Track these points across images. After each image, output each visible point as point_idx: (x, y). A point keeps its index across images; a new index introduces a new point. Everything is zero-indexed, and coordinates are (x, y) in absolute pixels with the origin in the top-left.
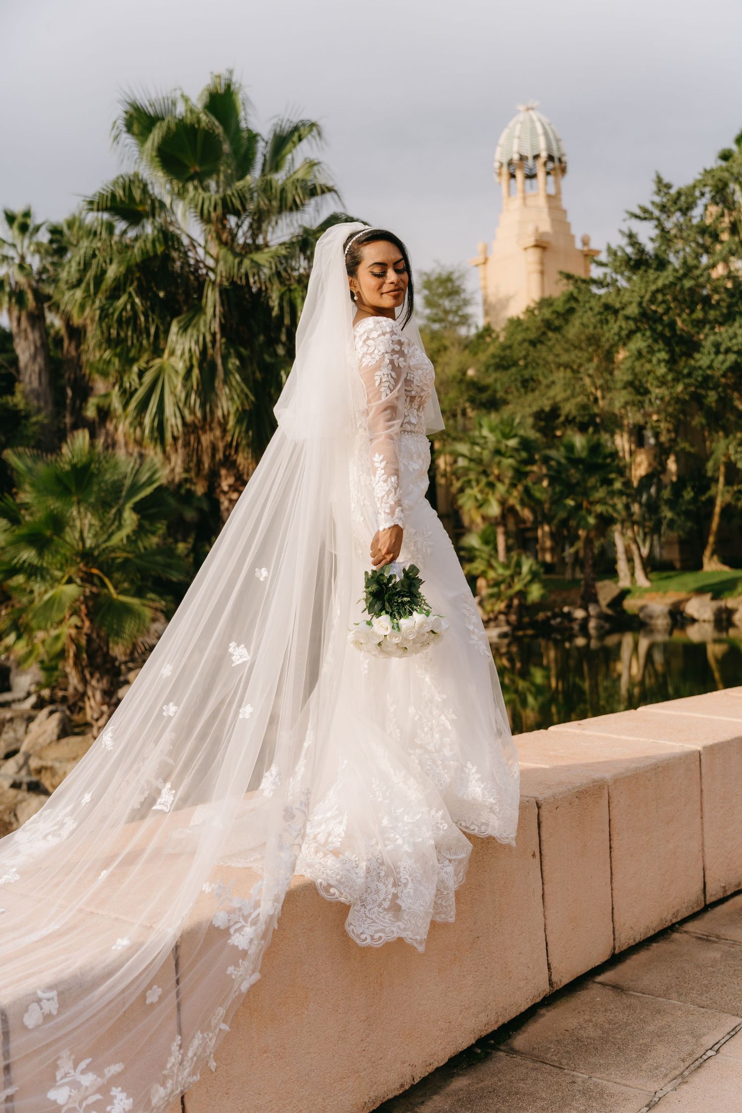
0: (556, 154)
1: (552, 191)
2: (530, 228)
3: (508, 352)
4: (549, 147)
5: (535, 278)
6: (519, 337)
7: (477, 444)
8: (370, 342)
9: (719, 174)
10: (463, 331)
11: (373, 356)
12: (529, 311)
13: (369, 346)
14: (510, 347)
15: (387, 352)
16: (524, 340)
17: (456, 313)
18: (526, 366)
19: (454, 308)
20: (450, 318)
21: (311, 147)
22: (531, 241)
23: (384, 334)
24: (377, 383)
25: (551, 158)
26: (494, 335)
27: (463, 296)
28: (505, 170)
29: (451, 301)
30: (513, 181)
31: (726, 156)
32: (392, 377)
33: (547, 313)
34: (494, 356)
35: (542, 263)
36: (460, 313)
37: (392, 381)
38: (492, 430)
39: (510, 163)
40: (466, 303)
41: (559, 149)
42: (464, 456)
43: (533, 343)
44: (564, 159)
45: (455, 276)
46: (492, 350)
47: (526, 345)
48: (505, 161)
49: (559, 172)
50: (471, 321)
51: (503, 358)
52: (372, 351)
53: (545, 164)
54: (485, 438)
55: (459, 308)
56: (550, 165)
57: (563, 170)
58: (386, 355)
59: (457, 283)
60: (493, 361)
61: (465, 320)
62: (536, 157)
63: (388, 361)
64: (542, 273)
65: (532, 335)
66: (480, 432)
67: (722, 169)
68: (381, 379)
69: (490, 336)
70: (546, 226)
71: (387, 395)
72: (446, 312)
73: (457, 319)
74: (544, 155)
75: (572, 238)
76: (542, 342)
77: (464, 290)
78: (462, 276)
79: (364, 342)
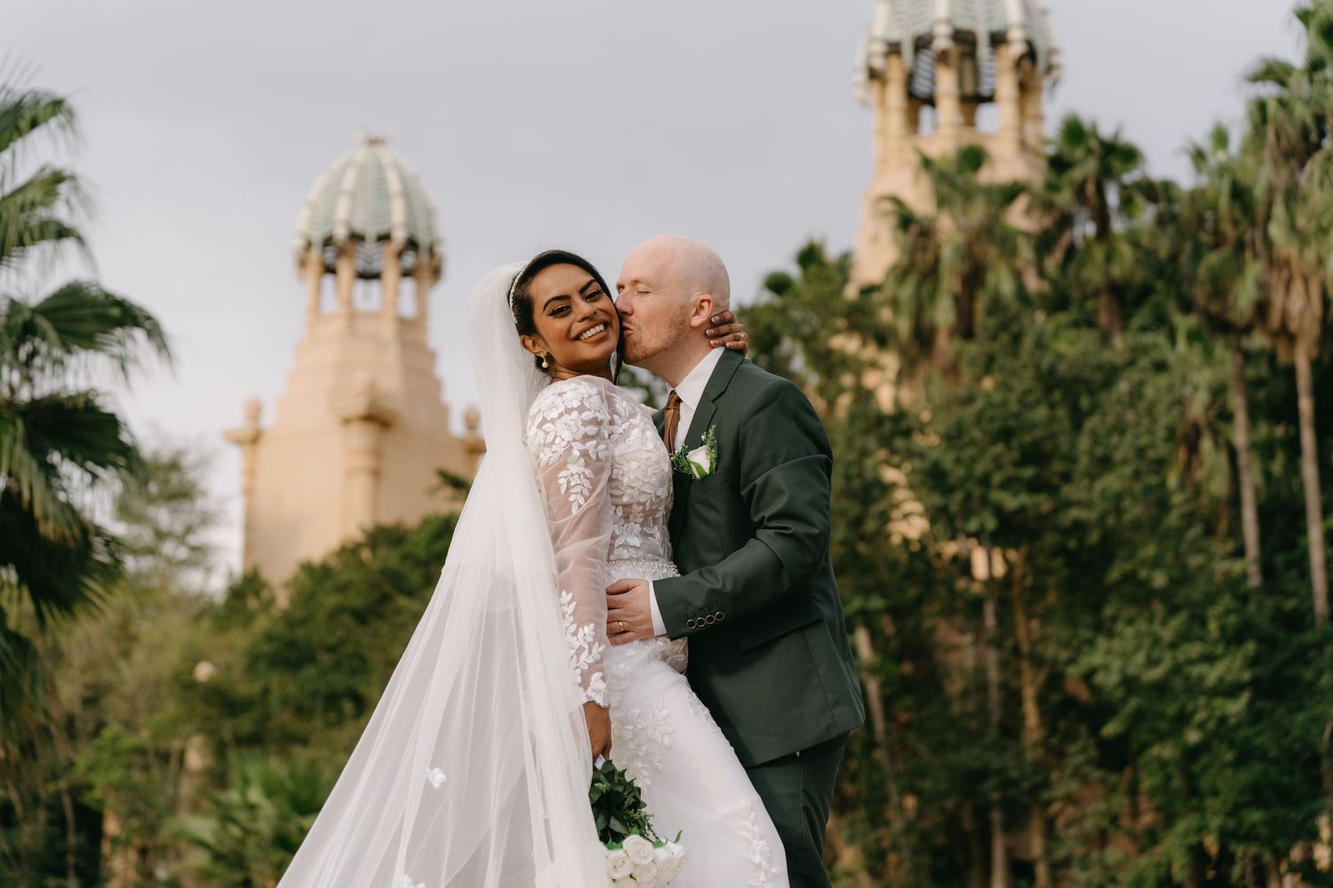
0: (423, 240)
1: (408, 307)
2: (360, 378)
3: (301, 633)
4: (410, 223)
5: (362, 484)
6: (331, 600)
7: (235, 821)
8: (548, 426)
9: (766, 318)
10: (193, 580)
11: (554, 448)
12: (349, 552)
13: (547, 433)
14: (304, 621)
15: (574, 440)
16: (339, 610)
17: (181, 540)
18: (337, 667)
19: (179, 528)
20: (168, 548)
21: (56, 145)
22: (358, 406)
23: (568, 411)
24: (563, 490)
25: (412, 244)
26: (265, 594)
27: (200, 504)
28: (315, 254)
29: (174, 512)
30: (328, 280)
31: (778, 284)
32: (586, 477)
33: (390, 557)
34: (269, 637)
35: (377, 453)
36: (193, 540)
37: (587, 484)
38: (270, 791)
39: (328, 242)
40: (206, 520)
41: (430, 228)
42: (201, 844)
43: (361, 617)
44: (440, 250)
45: (188, 461)
46: (261, 624)
47: (346, 619)
48: (318, 237)
49: (426, 273)
50: (213, 559)
51: (291, 644)
52: (551, 440)
53: (400, 255)
54: (252, 807)
55: (189, 530)
56: (409, 260)
57: (436, 273)
58: (573, 444)
59: (192, 475)
60: (266, 648)
61: (200, 556)
62: (384, 238)
63: (578, 454)
64: (376, 474)
65: (357, 601)
66: (244, 794)
67: (769, 308)
68: (568, 482)
69: (257, 594)
70: (391, 382)
71: (580, 506)
72: (161, 535)
73: (182, 553)
74: (399, 236)
75: (443, 412)
76: (381, 616)
77: (204, 493)
78: (204, 462)
79: (540, 426)
